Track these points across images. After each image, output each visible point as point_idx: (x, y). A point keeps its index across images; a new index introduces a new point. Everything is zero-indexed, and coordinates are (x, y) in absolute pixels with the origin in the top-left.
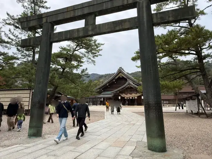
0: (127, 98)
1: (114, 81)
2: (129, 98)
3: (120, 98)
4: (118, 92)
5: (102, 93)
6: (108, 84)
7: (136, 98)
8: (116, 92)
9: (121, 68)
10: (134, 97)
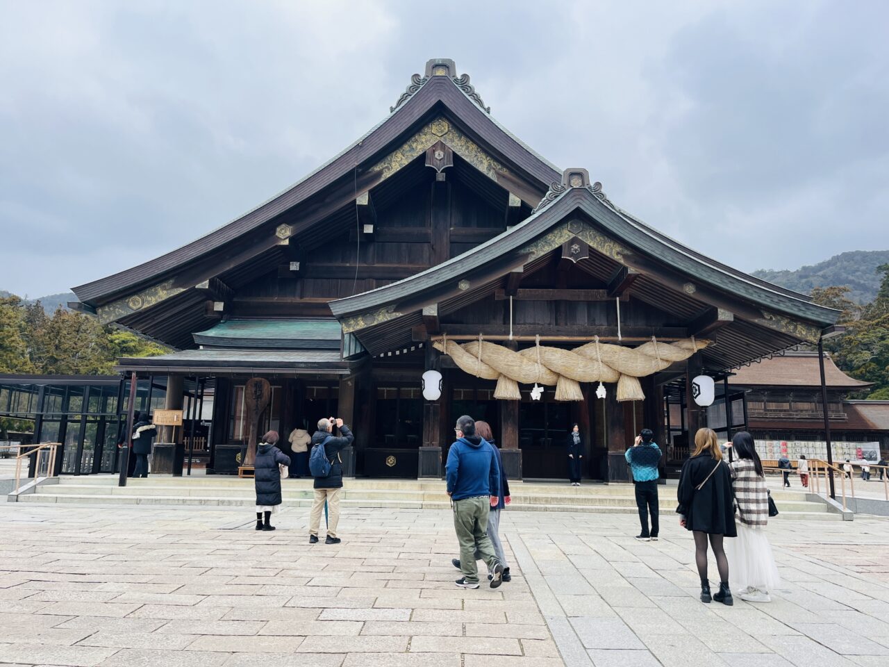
0: (525, 388)
1: (363, 199)
2: (549, 390)
3: (432, 384)
4: (431, 310)
5: (212, 333)
6: (284, 235)
7: (630, 391)
8: (400, 304)
9: (447, 65)
10: (611, 387)
